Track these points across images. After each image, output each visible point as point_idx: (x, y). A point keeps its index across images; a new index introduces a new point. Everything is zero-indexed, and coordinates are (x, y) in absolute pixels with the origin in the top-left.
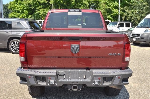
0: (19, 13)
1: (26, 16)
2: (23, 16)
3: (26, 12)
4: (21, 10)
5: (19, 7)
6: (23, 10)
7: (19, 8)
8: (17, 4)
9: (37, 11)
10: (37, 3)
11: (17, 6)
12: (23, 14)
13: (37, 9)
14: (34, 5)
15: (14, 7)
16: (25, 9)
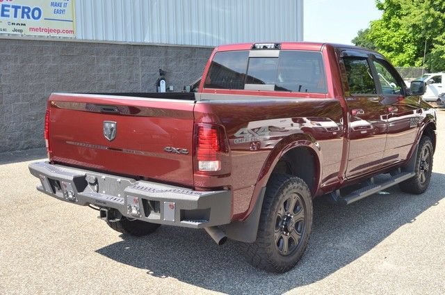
0: (392, 53)
1: (409, 62)
2: (399, 62)
3: (410, 49)
4: (396, 43)
5: (392, 34)
6: (401, 45)
7: (393, 37)
8: (389, 28)
9: (436, 46)
10: (440, 21)
11: (389, 31)
12: (401, 55)
13: (437, 41)
14: (427, 28)
15: (379, 36)
16: (409, 41)
